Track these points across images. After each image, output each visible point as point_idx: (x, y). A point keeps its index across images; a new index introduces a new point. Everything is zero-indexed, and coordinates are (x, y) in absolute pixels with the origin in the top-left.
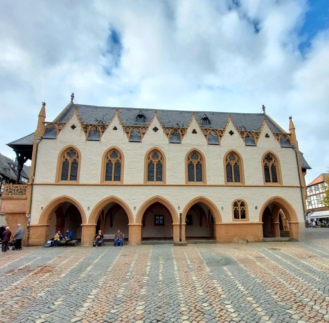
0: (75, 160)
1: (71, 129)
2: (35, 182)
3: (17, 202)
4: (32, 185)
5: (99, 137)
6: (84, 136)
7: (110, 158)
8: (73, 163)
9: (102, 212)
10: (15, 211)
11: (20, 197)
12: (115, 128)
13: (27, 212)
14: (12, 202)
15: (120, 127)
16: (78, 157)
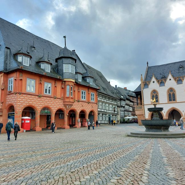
0: (156, 94)
1: (153, 83)
2: (144, 104)
3: (140, 111)
4: (144, 105)
5: (164, 84)
6: (158, 85)
7: (170, 92)
8: (156, 96)
9: (169, 114)
10: (140, 114)
11: (140, 109)
12: (170, 80)
13: (144, 114)
14: (139, 111)
15: (172, 79)
16: (157, 93)
